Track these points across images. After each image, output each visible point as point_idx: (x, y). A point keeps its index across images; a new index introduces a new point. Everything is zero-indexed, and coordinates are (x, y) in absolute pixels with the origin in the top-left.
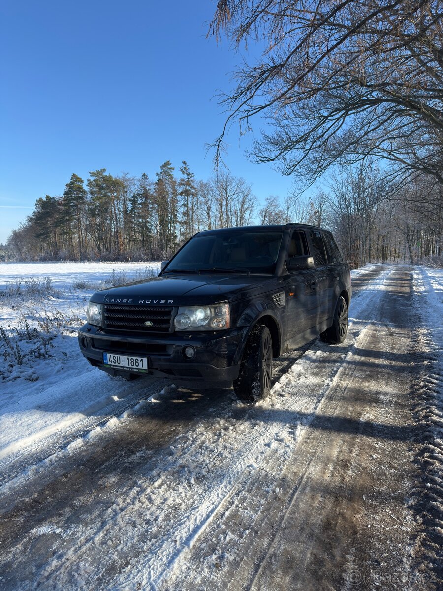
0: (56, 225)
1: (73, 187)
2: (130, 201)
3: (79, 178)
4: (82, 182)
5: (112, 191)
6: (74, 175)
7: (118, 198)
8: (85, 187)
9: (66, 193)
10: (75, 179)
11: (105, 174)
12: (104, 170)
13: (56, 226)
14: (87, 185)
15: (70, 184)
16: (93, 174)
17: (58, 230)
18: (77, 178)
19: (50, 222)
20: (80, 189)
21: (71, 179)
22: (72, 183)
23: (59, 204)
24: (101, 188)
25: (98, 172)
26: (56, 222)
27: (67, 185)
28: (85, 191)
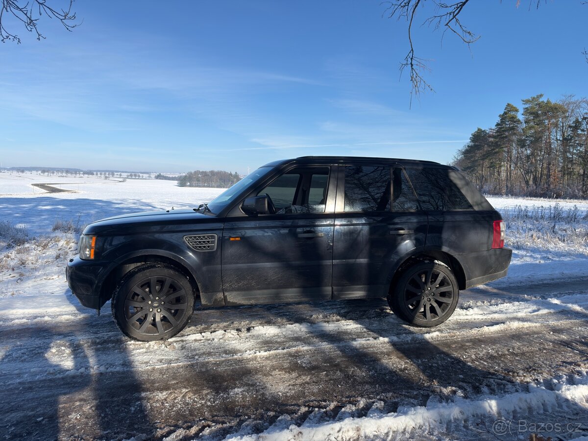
0: (484, 157)
1: (506, 117)
2: (570, 127)
3: (514, 108)
4: (517, 111)
5: (549, 118)
6: (508, 105)
7: (556, 125)
8: (520, 117)
9: (498, 125)
10: (510, 108)
11: (541, 100)
12: (541, 96)
13: (483, 159)
14: (522, 114)
15: (503, 115)
16: (527, 102)
17: (487, 163)
18: (512, 107)
19: (478, 154)
20: (513, 119)
21: (505, 110)
22: (505, 113)
23: (490, 136)
24: (536, 115)
25: (533, 99)
26: (484, 155)
27: (500, 116)
28: (519, 121)
